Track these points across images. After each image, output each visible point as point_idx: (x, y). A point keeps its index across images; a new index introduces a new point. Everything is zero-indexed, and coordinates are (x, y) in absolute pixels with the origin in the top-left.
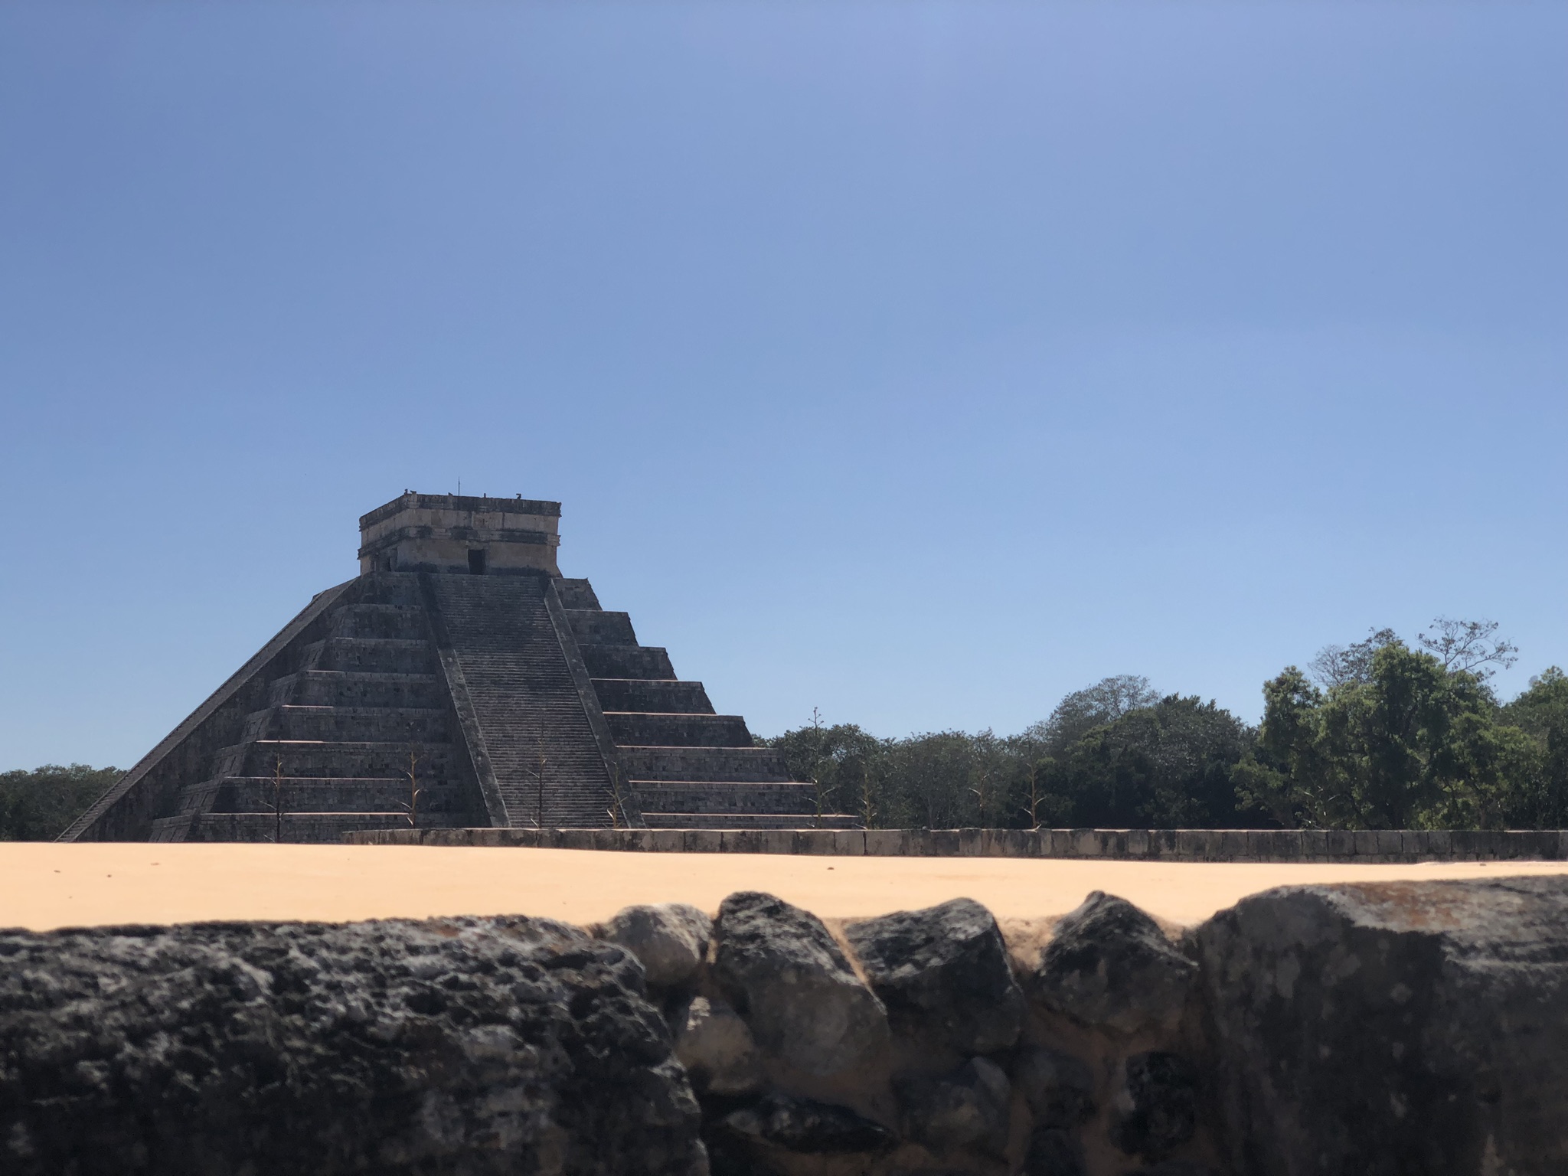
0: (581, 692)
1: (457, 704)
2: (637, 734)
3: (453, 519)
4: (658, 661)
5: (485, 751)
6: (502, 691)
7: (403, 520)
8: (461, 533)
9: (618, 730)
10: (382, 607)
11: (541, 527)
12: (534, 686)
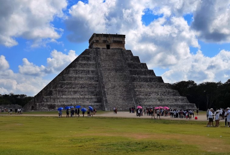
0: (126, 72)
1: (99, 74)
2: (138, 80)
3: (103, 39)
4: (144, 66)
5: (104, 83)
6: (110, 72)
8: (105, 42)
9: (134, 79)
10: (87, 56)
11: (121, 40)
12: (116, 70)
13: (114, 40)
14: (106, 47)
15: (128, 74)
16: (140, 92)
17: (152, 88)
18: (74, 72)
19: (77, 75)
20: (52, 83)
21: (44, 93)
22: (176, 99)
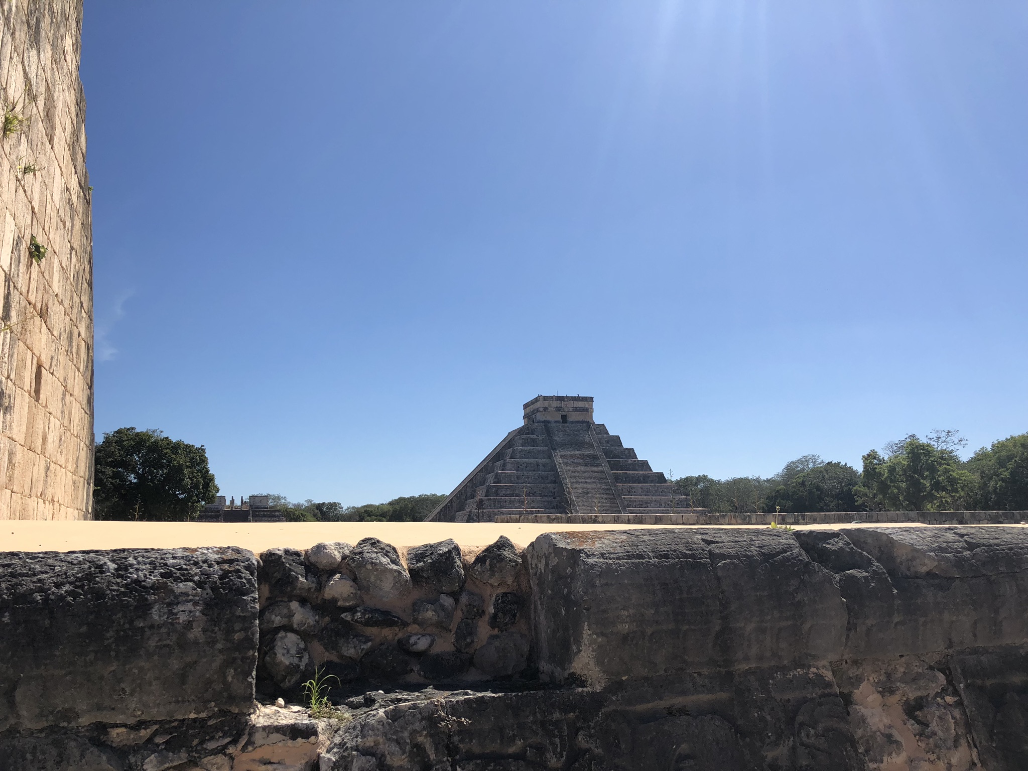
0: (603, 465)
1: (559, 470)
2: (624, 480)
3: (555, 404)
4: (631, 452)
5: (569, 486)
6: (575, 465)
7: (538, 405)
8: (558, 409)
9: (617, 478)
10: (532, 436)
11: (587, 406)
12: (586, 463)
13: (575, 406)
14: (560, 419)
15: (607, 469)
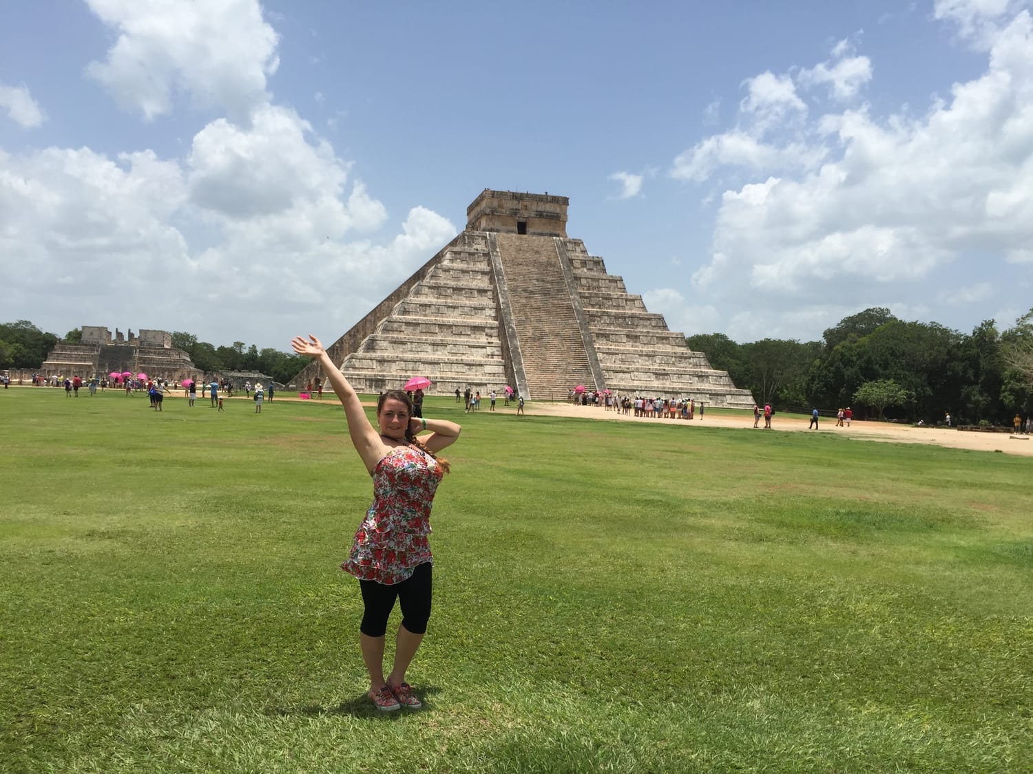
3: (512, 204)
4: (618, 283)
8: (515, 212)
11: (558, 210)
12: (546, 293)
13: (539, 209)
14: (516, 229)
15: (577, 304)
16: (607, 353)
17: (638, 344)
18: (433, 293)
19: (442, 301)
20: (369, 317)
21: (347, 345)
22: (701, 376)
